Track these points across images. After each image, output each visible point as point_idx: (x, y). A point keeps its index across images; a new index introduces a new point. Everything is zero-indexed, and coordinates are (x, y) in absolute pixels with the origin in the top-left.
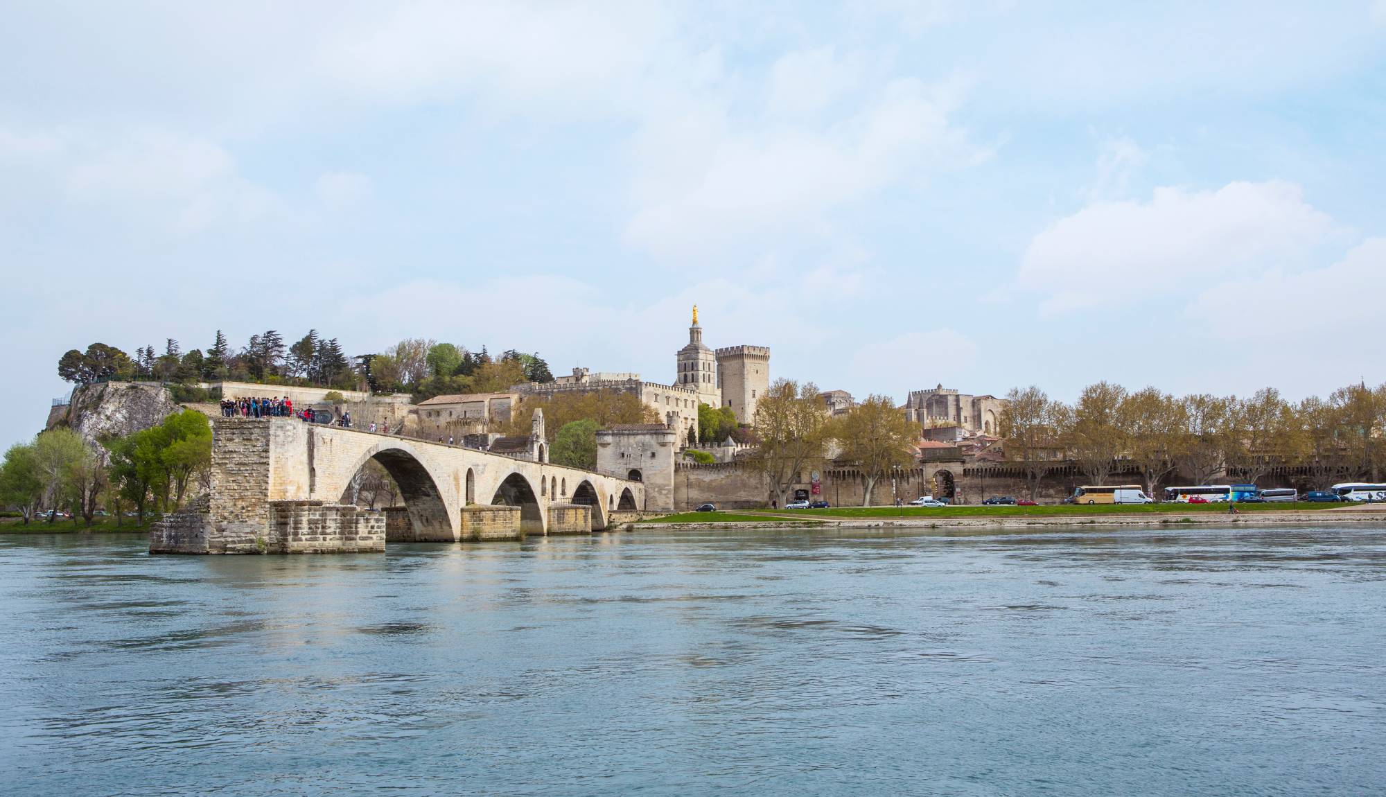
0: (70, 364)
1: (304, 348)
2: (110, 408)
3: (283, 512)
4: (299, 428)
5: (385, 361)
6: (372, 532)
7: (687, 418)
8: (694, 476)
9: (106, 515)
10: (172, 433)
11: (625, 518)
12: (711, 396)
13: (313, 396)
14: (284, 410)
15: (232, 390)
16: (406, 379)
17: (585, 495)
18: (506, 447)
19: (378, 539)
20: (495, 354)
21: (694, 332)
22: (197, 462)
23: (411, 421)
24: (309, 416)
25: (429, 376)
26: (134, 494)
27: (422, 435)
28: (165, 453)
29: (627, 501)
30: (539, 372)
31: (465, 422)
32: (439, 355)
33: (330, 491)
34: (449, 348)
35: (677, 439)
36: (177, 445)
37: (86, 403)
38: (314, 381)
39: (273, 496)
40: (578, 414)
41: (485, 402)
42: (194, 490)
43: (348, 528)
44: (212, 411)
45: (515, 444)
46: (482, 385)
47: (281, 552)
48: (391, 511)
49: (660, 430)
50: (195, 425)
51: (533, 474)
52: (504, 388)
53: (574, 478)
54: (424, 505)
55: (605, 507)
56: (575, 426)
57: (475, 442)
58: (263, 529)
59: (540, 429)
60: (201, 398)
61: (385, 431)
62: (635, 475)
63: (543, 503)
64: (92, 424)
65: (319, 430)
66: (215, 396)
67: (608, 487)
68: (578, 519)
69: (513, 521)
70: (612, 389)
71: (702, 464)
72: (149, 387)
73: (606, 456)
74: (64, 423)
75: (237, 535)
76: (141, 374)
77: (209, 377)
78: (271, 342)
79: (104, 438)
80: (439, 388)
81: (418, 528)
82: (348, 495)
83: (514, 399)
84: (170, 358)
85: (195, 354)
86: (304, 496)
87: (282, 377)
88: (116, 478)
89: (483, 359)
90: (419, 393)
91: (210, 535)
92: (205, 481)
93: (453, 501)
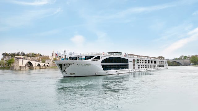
0: (3, 54)
1: (22, 53)
2: (6, 58)
3: (20, 67)
4: (21, 60)
5: (28, 54)
6: (27, 68)
7: (53, 59)
8: (53, 64)
9: (6, 67)
10: (11, 60)
11: (48, 67)
12: (54, 57)
13: (23, 57)
14: (20, 58)
15: (16, 56)
16: (30, 56)
17: (44, 65)
18: (38, 61)
19: (28, 69)
20: (37, 54)
21: (53, 52)
22: (13, 63)
23: (30, 59)
24: (22, 58)
25: (32, 55)
26: (8, 65)
27: (31, 60)
28: (11, 62)
29: (48, 66)
30: (41, 55)
31: (35, 59)
32: (33, 54)
33: (24, 65)
34: (33, 53)
35: (52, 61)
36: (12, 61)
37: (4, 57)
38: (23, 56)
39: (20, 65)
40: (44, 58)
41: (36, 58)
42: (13, 65)
43: (25, 68)
44: (14, 58)
45: (39, 61)
46: (36, 56)
47: (20, 70)
48: (29, 67)
49: (50, 60)
50: (13, 59)
51: (40, 63)
52: (38, 56)
53: (44, 64)
54: (31, 66)
55: (46, 66)
56: (44, 60)
57: (36, 61)
58: (19, 68)
59: (41, 60)
60: (13, 57)
61: (28, 60)
62: (48, 64)
63: (41, 66)
64: (5, 59)
65: (23, 60)
66: (15, 57)
67: (46, 65)
68: (44, 67)
69: (39, 67)
70: (46, 56)
71: (54, 63)
72: (9, 56)
73: (46, 62)
74: (3, 59)
75: (17, 69)
76: (9, 55)
77: (14, 55)
78: (19, 53)
79: (6, 60)
80: (33, 56)
81: (31, 68)
82: (25, 65)
83: (39, 57)
84: (11, 54)
85: (13, 54)
86: (22, 65)
87: (20, 55)
88: (7, 64)
89: (36, 54)
90: (31, 57)
91: (14, 69)
92: (14, 64)
93: (34, 66)
